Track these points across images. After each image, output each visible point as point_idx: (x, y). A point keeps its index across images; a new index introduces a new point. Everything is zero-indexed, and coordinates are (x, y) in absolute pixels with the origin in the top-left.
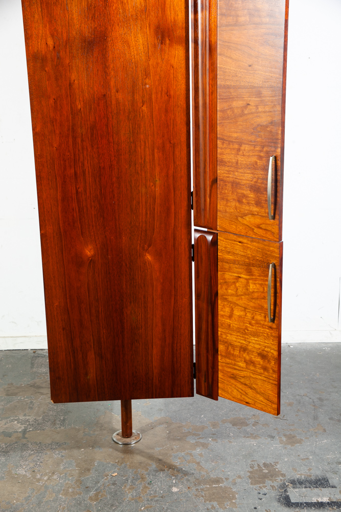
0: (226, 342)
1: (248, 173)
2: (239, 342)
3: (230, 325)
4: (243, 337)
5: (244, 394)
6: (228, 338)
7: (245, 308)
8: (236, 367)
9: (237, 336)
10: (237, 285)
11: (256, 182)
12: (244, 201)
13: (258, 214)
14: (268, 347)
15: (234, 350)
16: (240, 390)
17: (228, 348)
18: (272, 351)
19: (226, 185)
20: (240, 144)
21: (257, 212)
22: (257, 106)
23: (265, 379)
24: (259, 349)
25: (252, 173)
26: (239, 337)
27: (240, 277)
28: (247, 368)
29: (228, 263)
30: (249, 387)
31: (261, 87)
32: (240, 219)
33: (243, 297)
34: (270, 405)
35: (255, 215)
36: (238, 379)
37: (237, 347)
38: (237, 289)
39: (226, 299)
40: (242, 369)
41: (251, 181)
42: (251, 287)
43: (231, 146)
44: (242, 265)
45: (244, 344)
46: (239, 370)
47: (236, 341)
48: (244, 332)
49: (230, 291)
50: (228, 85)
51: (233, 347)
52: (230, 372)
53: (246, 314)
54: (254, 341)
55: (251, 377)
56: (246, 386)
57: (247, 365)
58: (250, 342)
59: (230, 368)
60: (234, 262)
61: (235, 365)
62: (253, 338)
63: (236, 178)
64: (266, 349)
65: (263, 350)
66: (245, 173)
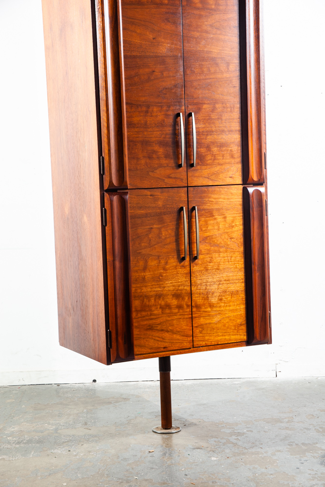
0: (141, 296)
1: (157, 131)
2: (154, 291)
3: (145, 277)
4: (158, 285)
5: (161, 340)
6: (143, 291)
7: (159, 256)
8: (152, 317)
9: (152, 285)
10: (150, 236)
11: (165, 138)
12: (154, 156)
13: (167, 166)
14: (182, 285)
15: (149, 301)
16: (157, 338)
17: (143, 301)
18: (185, 287)
19: (136, 145)
20: (148, 107)
21: (167, 164)
22: (162, 72)
23: (180, 317)
24: (174, 290)
25: (161, 131)
26: (154, 286)
27: (152, 228)
28: (162, 313)
29: (140, 218)
30: (166, 331)
31: (165, 56)
32: (151, 174)
33: (156, 246)
34: (186, 339)
35: (165, 167)
36: (155, 328)
37: (152, 296)
38: (150, 240)
39: (140, 253)
40: (158, 316)
41: (160, 137)
42: (163, 234)
43: (140, 109)
44: (154, 216)
45: (159, 291)
46: (156, 319)
47: (151, 292)
48: (158, 279)
49: (143, 244)
50: (134, 56)
51: (148, 297)
52: (146, 324)
53: (160, 261)
54: (169, 285)
55: (167, 320)
56: (162, 332)
57: (162, 310)
58: (164, 287)
59: (147, 320)
60: (146, 215)
61: (151, 315)
62: (167, 282)
63: (145, 137)
64: (180, 288)
65: (177, 290)
66: (154, 131)
